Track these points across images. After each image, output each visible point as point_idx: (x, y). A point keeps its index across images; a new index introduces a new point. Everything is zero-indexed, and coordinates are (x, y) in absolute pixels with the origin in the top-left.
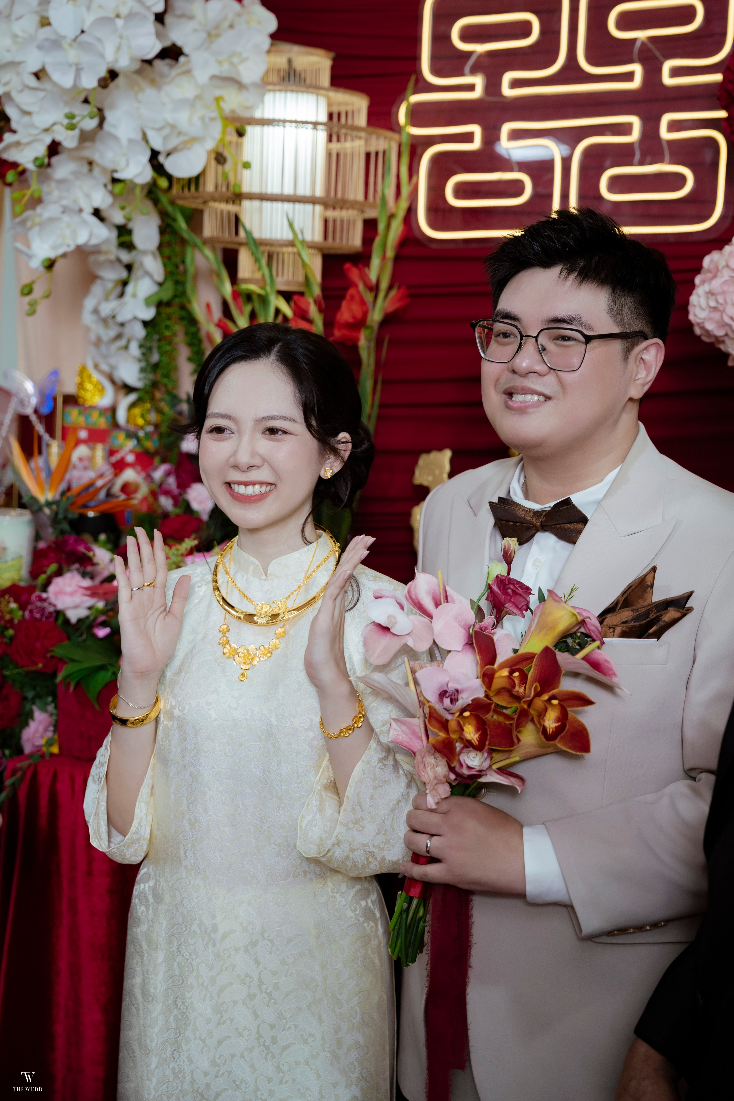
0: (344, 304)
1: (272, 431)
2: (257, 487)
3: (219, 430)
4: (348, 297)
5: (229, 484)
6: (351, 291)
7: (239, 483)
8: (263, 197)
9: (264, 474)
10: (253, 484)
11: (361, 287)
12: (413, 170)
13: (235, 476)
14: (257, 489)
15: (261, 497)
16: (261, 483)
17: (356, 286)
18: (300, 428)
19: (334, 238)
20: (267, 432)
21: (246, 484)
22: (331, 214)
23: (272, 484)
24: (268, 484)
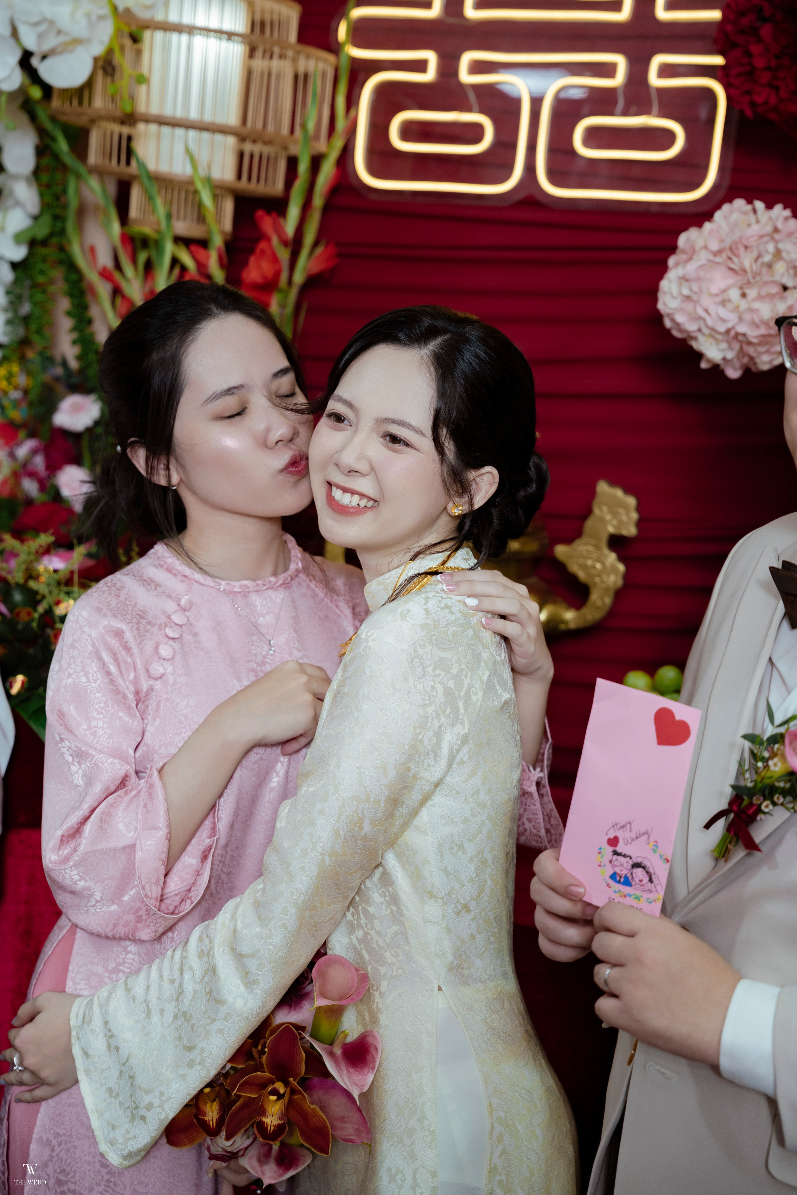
0: (252, 260)
1: (394, 439)
2: (356, 498)
3: (338, 418)
4: (258, 252)
5: (330, 484)
6: (262, 245)
7: (339, 487)
8: (161, 121)
9: (365, 485)
10: (353, 492)
11: (275, 241)
12: (352, 101)
13: (338, 478)
14: (355, 500)
15: (359, 511)
16: (362, 495)
17: (269, 240)
18: (427, 444)
19: (249, 179)
20: (388, 438)
21: (345, 490)
22: (248, 147)
23: (376, 501)
24: (370, 499)
